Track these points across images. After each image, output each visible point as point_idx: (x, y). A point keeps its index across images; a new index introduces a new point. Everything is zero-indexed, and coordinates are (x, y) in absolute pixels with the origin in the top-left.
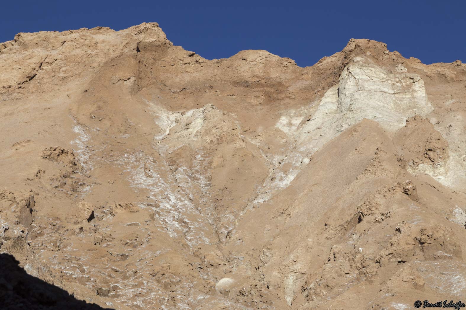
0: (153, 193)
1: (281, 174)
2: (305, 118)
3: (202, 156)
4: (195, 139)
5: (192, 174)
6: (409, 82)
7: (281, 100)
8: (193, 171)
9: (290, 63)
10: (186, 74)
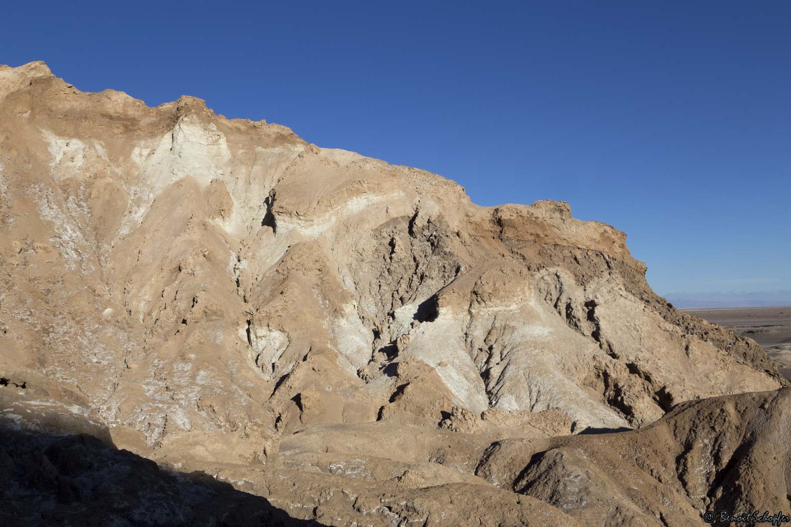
0: (56, 227)
1: (135, 208)
2: (151, 151)
3: (84, 188)
4: (79, 172)
5: (79, 201)
6: (217, 137)
7: (135, 131)
8: (79, 199)
9: (140, 103)
10: (66, 102)
